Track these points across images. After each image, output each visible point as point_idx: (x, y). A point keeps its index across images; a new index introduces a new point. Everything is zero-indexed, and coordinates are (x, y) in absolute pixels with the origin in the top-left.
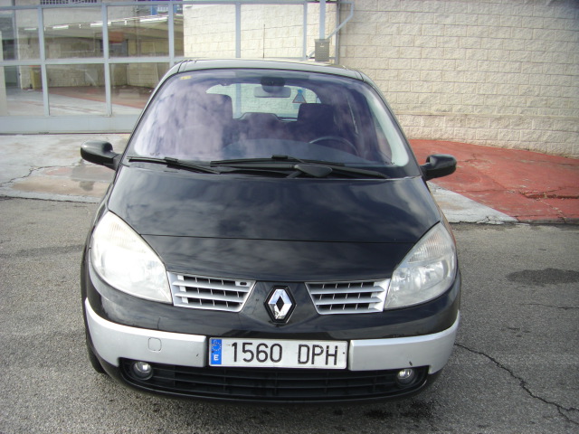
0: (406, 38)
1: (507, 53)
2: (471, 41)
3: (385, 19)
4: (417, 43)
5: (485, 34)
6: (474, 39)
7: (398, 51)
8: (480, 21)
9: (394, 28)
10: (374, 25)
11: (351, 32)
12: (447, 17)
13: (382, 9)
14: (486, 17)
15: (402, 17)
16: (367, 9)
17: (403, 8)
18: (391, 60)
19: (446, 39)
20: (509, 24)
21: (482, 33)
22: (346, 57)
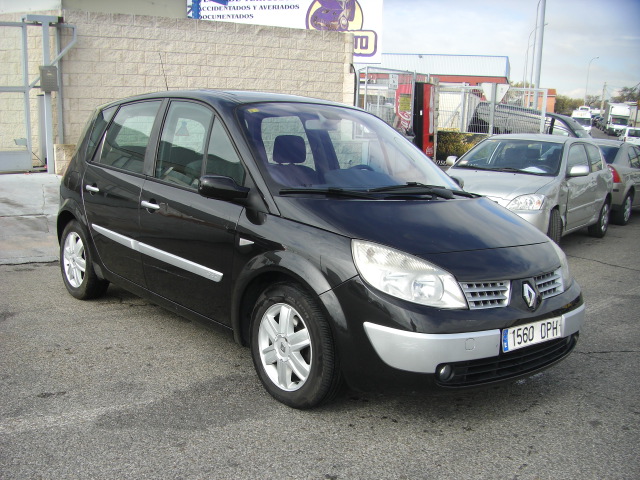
0: (130, 66)
1: (224, 80)
2: (192, 68)
3: (108, 46)
4: (141, 71)
5: (204, 62)
6: (194, 67)
7: (122, 79)
8: (198, 49)
9: (117, 56)
10: (97, 51)
11: (72, 59)
12: (168, 44)
13: (105, 34)
14: (204, 45)
15: (124, 44)
16: (89, 34)
17: (124, 33)
18: (116, 89)
19: (168, 67)
20: (224, 52)
21: (201, 60)
22: (70, 85)
